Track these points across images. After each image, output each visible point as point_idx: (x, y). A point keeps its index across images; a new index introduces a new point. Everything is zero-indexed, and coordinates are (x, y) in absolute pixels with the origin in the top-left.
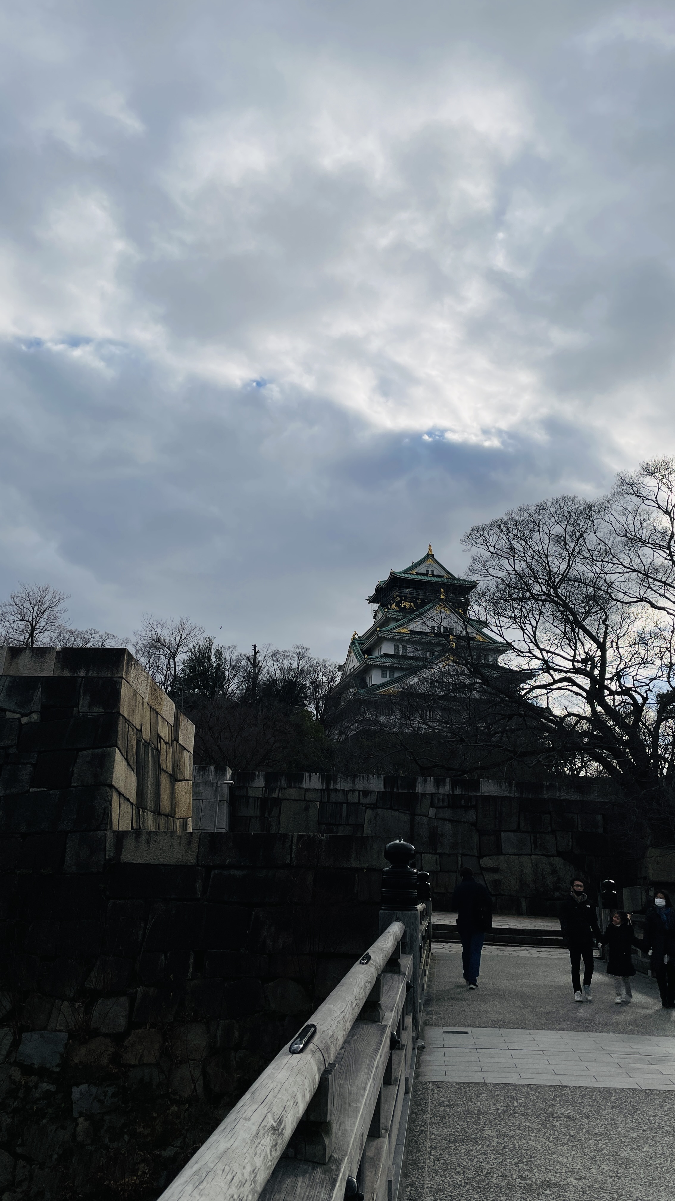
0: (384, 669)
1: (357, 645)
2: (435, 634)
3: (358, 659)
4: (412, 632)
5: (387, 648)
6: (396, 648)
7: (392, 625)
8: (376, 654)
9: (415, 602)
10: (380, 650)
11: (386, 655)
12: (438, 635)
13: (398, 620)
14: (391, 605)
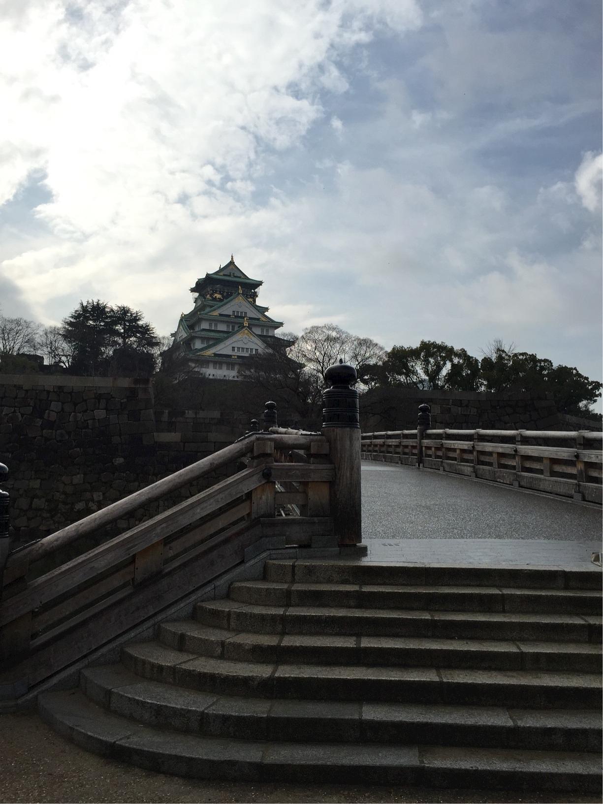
0: (203, 339)
1: (184, 321)
2: (235, 316)
3: (185, 331)
4: (221, 315)
5: (205, 325)
6: (210, 325)
7: (208, 310)
8: (197, 329)
9: (222, 294)
10: (200, 326)
11: (204, 330)
12: (237, 317)
13: (211, 307)
14: (206, 295)
